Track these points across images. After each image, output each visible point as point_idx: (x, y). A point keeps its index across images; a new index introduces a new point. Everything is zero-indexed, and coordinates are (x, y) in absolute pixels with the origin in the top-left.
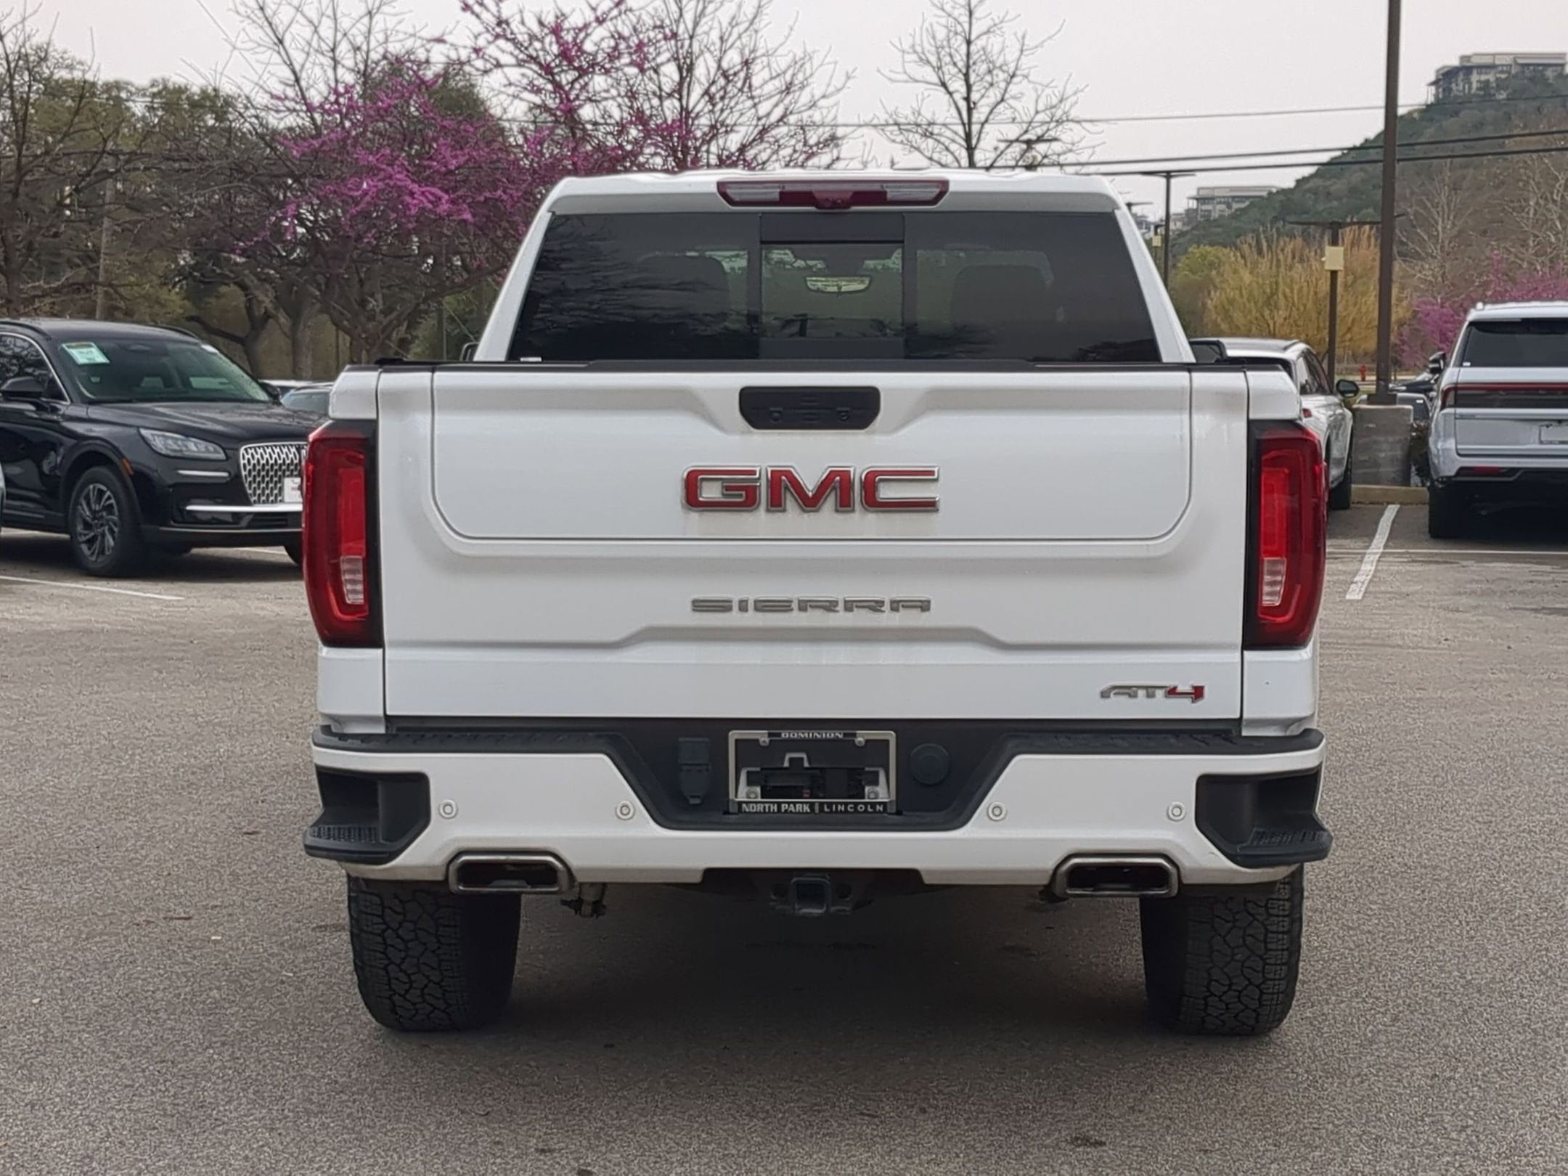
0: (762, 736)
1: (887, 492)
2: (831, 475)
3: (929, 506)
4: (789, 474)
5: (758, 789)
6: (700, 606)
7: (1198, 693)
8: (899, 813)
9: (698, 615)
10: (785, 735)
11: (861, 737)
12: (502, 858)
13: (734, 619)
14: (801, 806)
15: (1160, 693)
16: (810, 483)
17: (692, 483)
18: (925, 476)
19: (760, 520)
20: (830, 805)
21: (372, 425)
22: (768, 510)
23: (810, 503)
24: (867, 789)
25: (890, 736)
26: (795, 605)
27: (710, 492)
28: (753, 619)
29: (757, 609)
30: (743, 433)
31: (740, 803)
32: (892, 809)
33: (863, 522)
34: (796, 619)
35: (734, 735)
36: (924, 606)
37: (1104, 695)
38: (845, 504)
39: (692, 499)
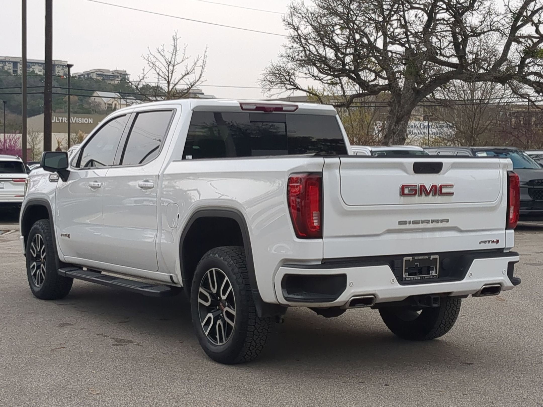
0: (410, 258)
1: (444, 190)
2: (433, 186)
3: (452, 194)
4: (424, 186)
5: (407, 274)
6: (400, 223)
7: (498, 241)
8: (439, 278)
9: (400, 226)
10: (416, 258)
11: (432, 257)
12: (362, 297)
13: (407, 226)
14: (418, 277)
15: (491, 242)
16: (428, 188)
17: (403, 188)
18: (451, 186)
19: (416, 198)
20: (425, 277)
21: (321, 173)
22: (418, 196)
23: (427, 194)
24: (431, 272)
25: (437, 256)
26: (421, 222)
27: (406, 191)
28: (412, 226)
29: (412, 223)
30: (413, 174)
31: (405, 278)
32: (437, 277)
33: (438, 198)
34: (421, 226)
35: (405, 259)
36: (447, 221)
37: (480, 243)
38: (435, 194)
39: (402, 193)
